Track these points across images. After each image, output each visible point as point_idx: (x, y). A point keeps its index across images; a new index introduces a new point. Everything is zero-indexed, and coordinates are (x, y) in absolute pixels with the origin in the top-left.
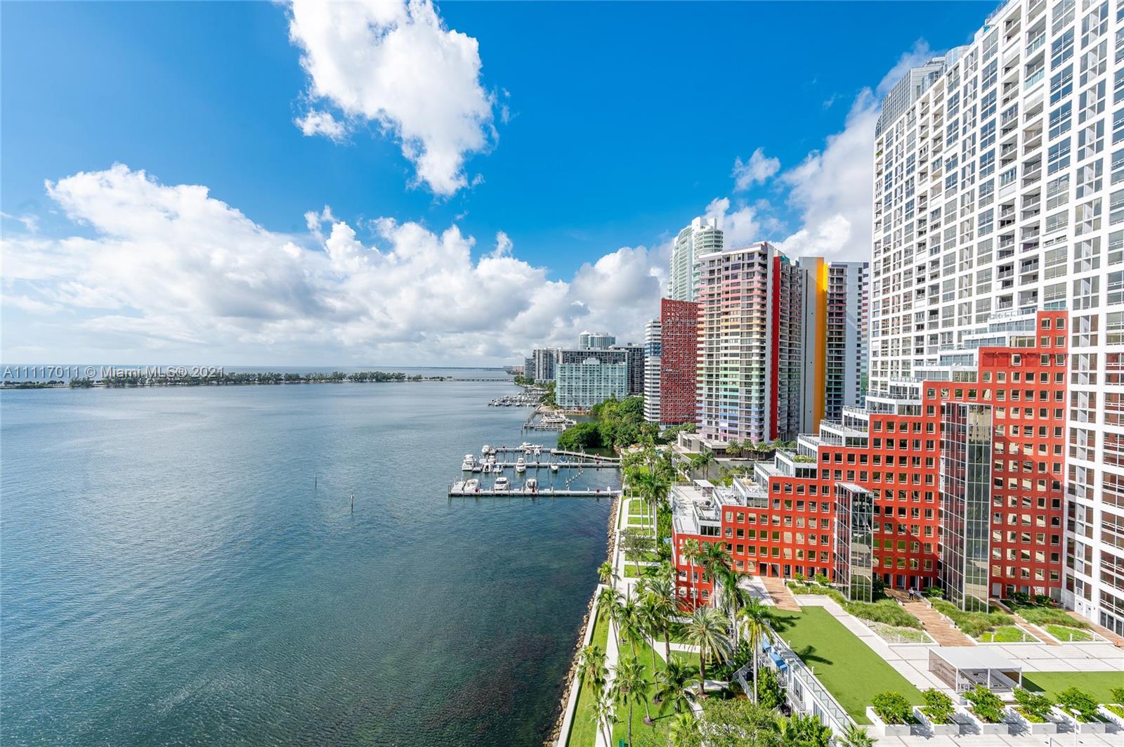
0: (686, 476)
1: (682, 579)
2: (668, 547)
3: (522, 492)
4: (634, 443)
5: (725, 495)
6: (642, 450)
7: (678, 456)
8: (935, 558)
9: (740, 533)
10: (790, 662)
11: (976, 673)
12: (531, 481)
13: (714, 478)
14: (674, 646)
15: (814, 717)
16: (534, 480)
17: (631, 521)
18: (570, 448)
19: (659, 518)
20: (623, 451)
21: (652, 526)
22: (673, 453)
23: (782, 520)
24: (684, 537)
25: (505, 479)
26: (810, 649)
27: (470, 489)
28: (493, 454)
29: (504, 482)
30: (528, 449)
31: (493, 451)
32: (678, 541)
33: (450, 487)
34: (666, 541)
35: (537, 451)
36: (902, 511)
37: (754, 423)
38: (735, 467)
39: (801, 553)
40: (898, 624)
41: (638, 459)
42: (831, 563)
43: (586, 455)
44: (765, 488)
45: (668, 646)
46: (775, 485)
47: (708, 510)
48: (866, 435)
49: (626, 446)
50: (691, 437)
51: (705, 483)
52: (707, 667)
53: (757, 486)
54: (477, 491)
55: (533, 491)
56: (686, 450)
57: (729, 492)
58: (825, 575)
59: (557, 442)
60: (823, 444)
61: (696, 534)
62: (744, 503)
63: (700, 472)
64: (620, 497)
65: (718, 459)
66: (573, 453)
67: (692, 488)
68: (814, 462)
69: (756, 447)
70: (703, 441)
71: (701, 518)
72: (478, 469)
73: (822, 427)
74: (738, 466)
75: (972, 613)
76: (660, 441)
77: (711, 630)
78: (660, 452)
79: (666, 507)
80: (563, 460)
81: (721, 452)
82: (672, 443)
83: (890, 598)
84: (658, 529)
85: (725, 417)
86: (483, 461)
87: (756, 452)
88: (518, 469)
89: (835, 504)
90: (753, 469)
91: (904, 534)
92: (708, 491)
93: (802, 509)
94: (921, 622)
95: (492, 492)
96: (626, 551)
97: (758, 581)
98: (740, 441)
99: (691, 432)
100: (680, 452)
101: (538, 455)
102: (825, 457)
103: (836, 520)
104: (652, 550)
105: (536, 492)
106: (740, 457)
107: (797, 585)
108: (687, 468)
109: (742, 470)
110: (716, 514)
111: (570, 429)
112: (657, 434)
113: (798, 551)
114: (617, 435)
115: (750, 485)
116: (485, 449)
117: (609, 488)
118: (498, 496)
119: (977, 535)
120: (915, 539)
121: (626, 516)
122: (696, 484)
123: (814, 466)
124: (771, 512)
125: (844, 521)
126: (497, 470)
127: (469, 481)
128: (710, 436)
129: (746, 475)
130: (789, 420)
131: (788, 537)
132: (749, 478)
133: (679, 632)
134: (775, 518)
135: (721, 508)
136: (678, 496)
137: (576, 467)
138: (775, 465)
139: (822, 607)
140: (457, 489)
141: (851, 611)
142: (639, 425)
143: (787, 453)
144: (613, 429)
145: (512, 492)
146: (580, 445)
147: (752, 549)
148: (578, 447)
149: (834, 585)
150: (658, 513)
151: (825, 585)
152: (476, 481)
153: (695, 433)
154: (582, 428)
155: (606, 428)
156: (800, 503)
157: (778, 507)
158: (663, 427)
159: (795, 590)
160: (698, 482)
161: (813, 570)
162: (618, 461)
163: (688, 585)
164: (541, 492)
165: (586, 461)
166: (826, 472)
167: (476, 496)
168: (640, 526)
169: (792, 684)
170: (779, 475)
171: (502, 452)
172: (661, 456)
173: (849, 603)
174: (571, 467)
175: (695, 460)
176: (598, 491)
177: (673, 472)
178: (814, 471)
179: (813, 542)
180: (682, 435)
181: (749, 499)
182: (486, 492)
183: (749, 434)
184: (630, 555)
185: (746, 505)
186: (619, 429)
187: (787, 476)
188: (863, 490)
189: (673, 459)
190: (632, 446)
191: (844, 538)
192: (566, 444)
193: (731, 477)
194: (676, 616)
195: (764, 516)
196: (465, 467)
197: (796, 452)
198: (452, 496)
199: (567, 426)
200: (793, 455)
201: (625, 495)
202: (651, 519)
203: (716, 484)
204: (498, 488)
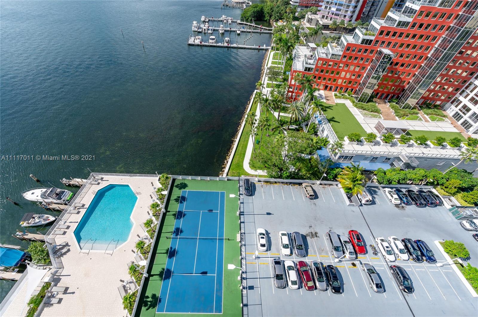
0: (304, 41)
1: (291, 90)
2: (288, 76)
3: (222, 45)
4: (281, 19)
5: (321, 52)
6: (285, 24)
7: (303, 29)
8: (404, 87)
9: (322, 71)
10: (324, 122)
11: (391, 129)
12: (227, 39)
13: (318, 43)
14: (281, 114)
15: (326, 138)
16: (228, 39)
17: (273, 63)
18: (247, 20)
19: (286, 62)
20: (274, 23)
21: (282, 66)
22: (301, 27)
23: (344, 66)
24: (295, 71)
25: (214, 37)
26: (333, 118)
27: (197, 42)
28: (207, 22)
29: (214, 39)
30: (225, 20)
31: (207, 20)
32: (293, 74)
33: (188, 40)
34: (287, 73)
35: (230, 21)
36: (402, 65)
37: (351, 9)
38: (330, 37)
39: (346, 81)
40: (371, 112)
41: (282, 30)
42: (357, 87)
43: (255, 25)
44: (343, 49)
45: (279, 114)
46: (349, 47)
47: (311, 59)
48: (410, 20)
49: (277, 21)
50: (313, 17)
51: (312, 45)
52: (292, 121)
53: (339, 48)
54: (201, 43)
55: (228, 45)
56: (308, 25)
57: (323, 51)
58: (352, 92)
59: (241, 16)
60: (384, 25)
61: (302, 70)
62: (329, 57)
63: (311, 39)
64: (270, 50)
65: (323, 32)
66: (249, 24)
67: (305, 47)
68: (374, 35)
69: (346, 25)
70: (319, 20)
71: (306, 63)
72: (200, 30)
73: (390, 14)
74: (332, 36)
75: (404, 109)
76: (296, 19)
77: (297, 109)
78: (294, 25)
79: (291, 57)
80: (243, 28)
81: (326, 27)
82: (302, 20)
83: (374, 102)
84: (285, 68)
85: (336, 4)
86: (202, 26)
87: (344, 28)
88: (221, 31)
89: (373, 59)
90: (339, 38)
91: (396, 76)
92: (313, 49)
93: (356, 62)
94: (381, 112)
95: (208, 44)
96: (269, 77)
97: (322, 92)
98: (339, 20)
99: (314, 14)
100: (305, 26)
101: (230, 24)
102: (381, 33)
103: (369, 67)
104: (280, 77)
105: (229, 45)
106: (335, 31)
107: (338, 95)
108: (306, 36)
109: (334, 39)
110: (314, 62)
111: (248, 8)
112: (295, 14)
113: (345, 81)
114: (273, 13)
115: (336, 47)
116: (203, 18)
117: (265, 45)
118: (211, 46)
119: (430, 79)
120: (400, 78)
121: (271, 60)
122: (308, 45)
123: (373, 38)
124: (341, 62)
125: (373, 68)
126: (210, 32)
127: (197, 37)
128: (323, 17)
129: (336, 41)
130: (371, 8)
131: (343, 74)
132: (336, 43)
133: (285, 110)
134: (341, 65)
135: (317, 58)
136: (298, 51)
137: (250, 32)
138: (353, 37)
139: (344, 104)
140: (191, 41)
141: (356, 106)
142: (286, 7)
143: (362, 30)
144: (271, 9)
145: (218, 45)
146: (253, 19)
147: (325, 79)
148: (251, 20)
149: (354, 96)
150: (286, 60)
151: (350, 96)
152: (200, 37)
153: (316, 14)
154: (255, 8)
155: (268, 8)
156: (356, 58)
157: (344, 60)
158: (299, 9)
159: (336, 97)
160: (309, 44)
161: (348, 89)
162: (271, 30)
163: (292, 92)
164: (232, 46)
165: (255, 29)
166: (377, 41)
167: (201, 46)
168: (276, 66)
169: (322, 128)
170: (353, 43)
171: (212, 21)
172: (294, 28)
173: (356, 103)
174: (247, 32)
175: (311, 31)
176: (259, 46)
177: (298, 38)
178: (371, 41)
179: (353, 77)
180: (309, 15)
181: (333, 55)
182: (206, 44)
183: (345, 16)
184: (270, 79)
185: (329, 58)
186: (275, 9)
187: (356, 43)
188: (391, 53)
189: (300, 30)
190: (280, 21)
191: (368, 76)
192: (245, 17)
193: (327, 42)
194: (285, 104)
195: (336, 63)
196: (194, 29)
197: (367, 29)
198: (190, 45)
199: (246, 5)
200: (364, 31)
201: (272, 49)
202: (282, 62)
203: (318, 46)
204: (211, 42)
